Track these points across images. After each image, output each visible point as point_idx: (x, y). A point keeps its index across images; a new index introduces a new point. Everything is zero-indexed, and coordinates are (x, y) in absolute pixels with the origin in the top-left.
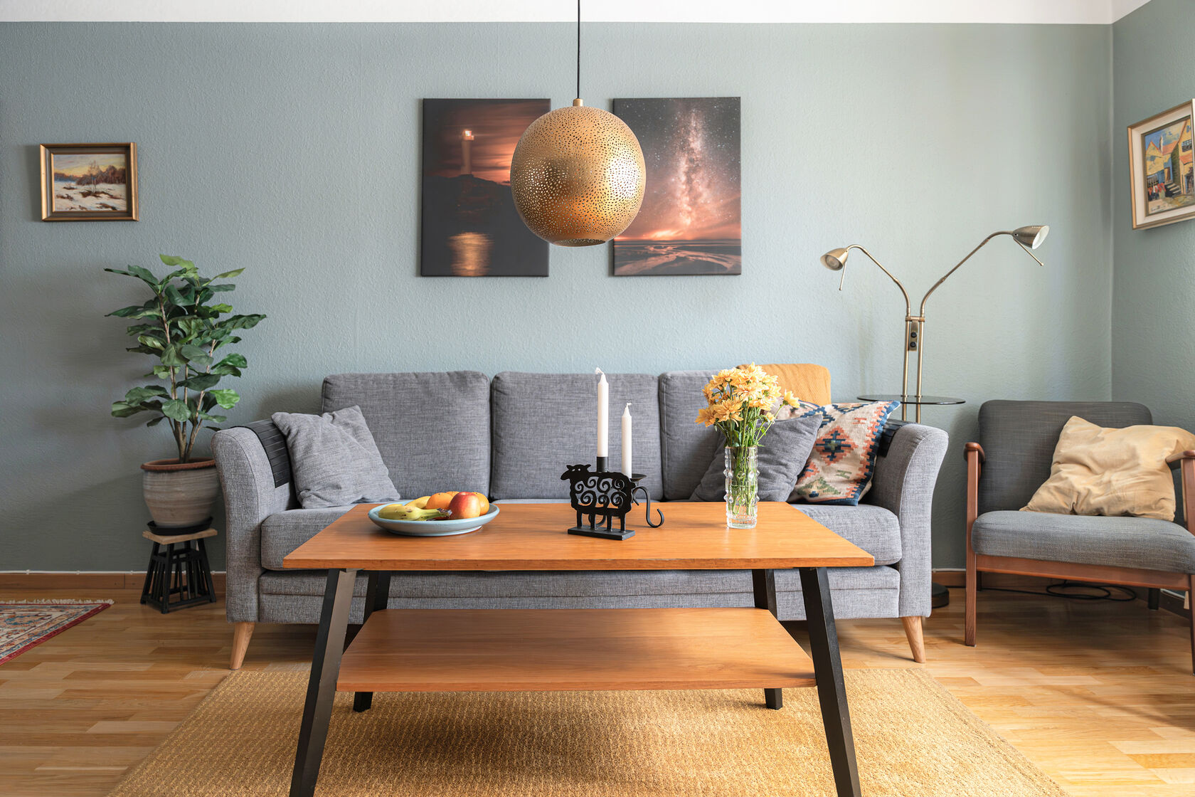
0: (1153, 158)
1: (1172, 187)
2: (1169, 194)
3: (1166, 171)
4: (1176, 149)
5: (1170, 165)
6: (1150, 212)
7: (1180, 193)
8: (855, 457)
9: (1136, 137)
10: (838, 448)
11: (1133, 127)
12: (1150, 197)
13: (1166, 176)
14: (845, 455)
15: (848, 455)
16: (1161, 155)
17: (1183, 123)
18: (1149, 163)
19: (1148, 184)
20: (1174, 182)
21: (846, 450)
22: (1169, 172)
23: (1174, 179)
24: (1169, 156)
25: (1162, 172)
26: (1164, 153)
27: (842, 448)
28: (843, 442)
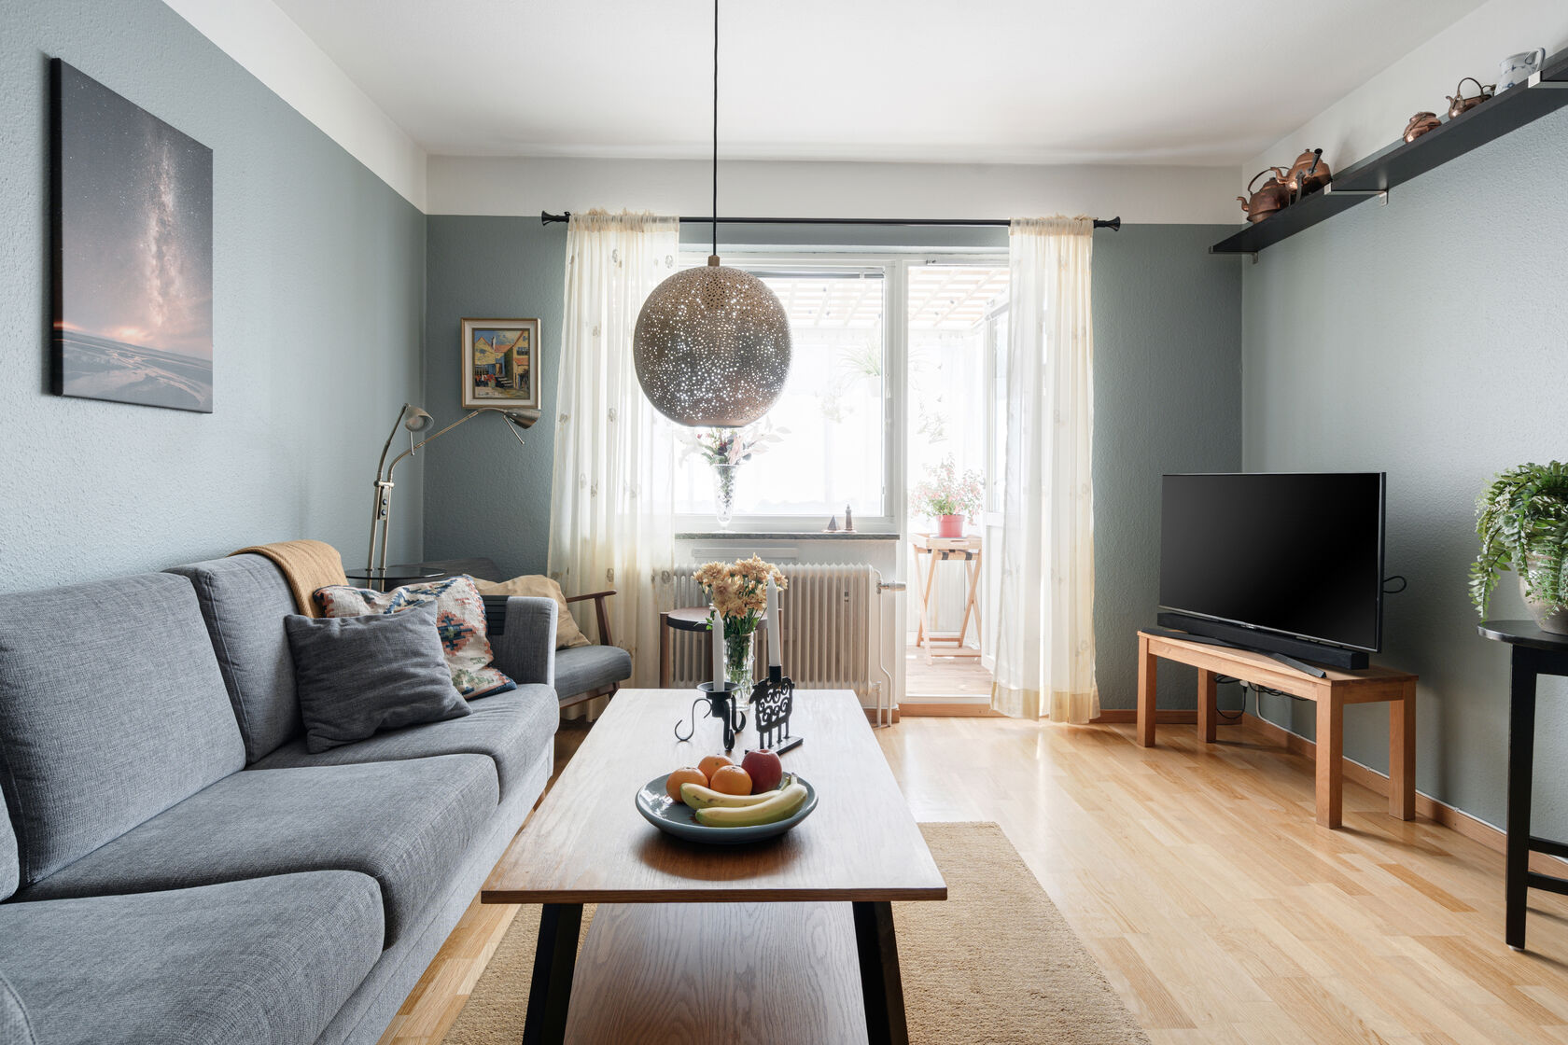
0: (483, 351)
1: (504, 381)
2: (499, 385)
3: (498, 366)
4: (511, 350)
5: (503, 362)
6: (477, 396)
7: (512, 387)
8: (478, 640)
9: (468, 329)
10: (458, 635)
11: (466, 319)
12: (477, 383)
13: (498, 370)
14: (468, 640)
15: (471, 640)
16: (493, 351)
17: (519, 333)
18: (478, 354)
19: (477, 372)
20: (506, 377)
21: (468, 635)
22: (501, 368)
23: (506, 373)
24: (500, 355)
25: (494, 366)
26: (497, 350)
27: (462, 634)
28: (462, 627)
